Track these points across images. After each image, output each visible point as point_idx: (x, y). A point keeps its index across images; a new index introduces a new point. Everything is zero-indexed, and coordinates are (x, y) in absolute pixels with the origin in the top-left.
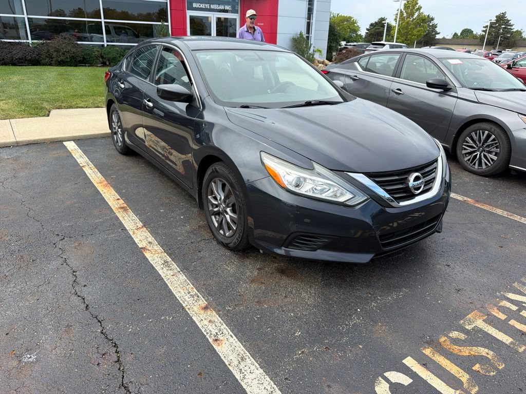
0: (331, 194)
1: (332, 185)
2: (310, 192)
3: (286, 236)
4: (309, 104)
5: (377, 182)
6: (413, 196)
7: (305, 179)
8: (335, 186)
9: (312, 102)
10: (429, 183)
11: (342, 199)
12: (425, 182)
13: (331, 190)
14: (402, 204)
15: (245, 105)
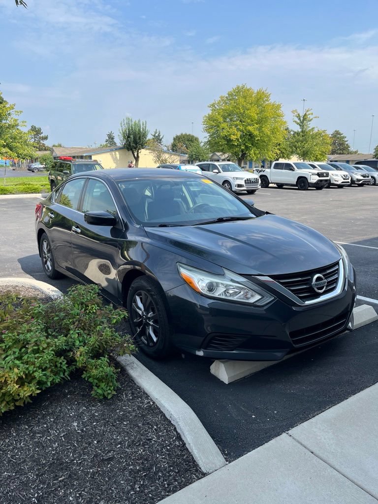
0: (242, 297)
1: (243, 288)
2: (223, 295)
3: (204, 338)
4: (221, 220)
5: (282, 283)
6: (318, 295)
7: (217, 284)
8: (245, 289)
9: (224, 219)
10: (333, 284)
11: (252, 301)
12: (328, 283)
13: (242, 293)
14: (308, 303)
15: (163, 224)
